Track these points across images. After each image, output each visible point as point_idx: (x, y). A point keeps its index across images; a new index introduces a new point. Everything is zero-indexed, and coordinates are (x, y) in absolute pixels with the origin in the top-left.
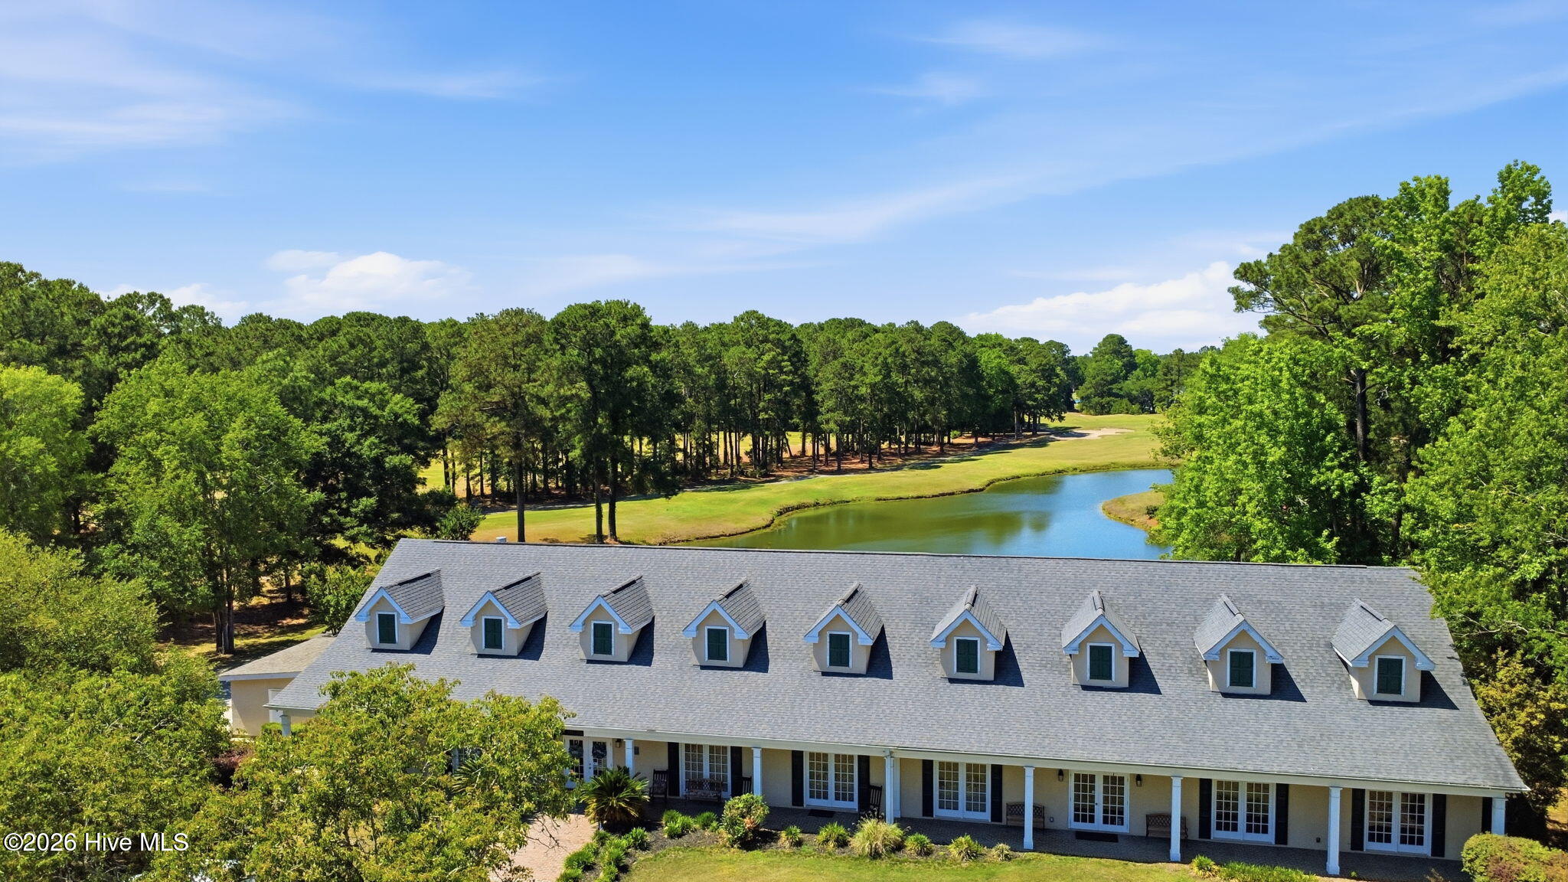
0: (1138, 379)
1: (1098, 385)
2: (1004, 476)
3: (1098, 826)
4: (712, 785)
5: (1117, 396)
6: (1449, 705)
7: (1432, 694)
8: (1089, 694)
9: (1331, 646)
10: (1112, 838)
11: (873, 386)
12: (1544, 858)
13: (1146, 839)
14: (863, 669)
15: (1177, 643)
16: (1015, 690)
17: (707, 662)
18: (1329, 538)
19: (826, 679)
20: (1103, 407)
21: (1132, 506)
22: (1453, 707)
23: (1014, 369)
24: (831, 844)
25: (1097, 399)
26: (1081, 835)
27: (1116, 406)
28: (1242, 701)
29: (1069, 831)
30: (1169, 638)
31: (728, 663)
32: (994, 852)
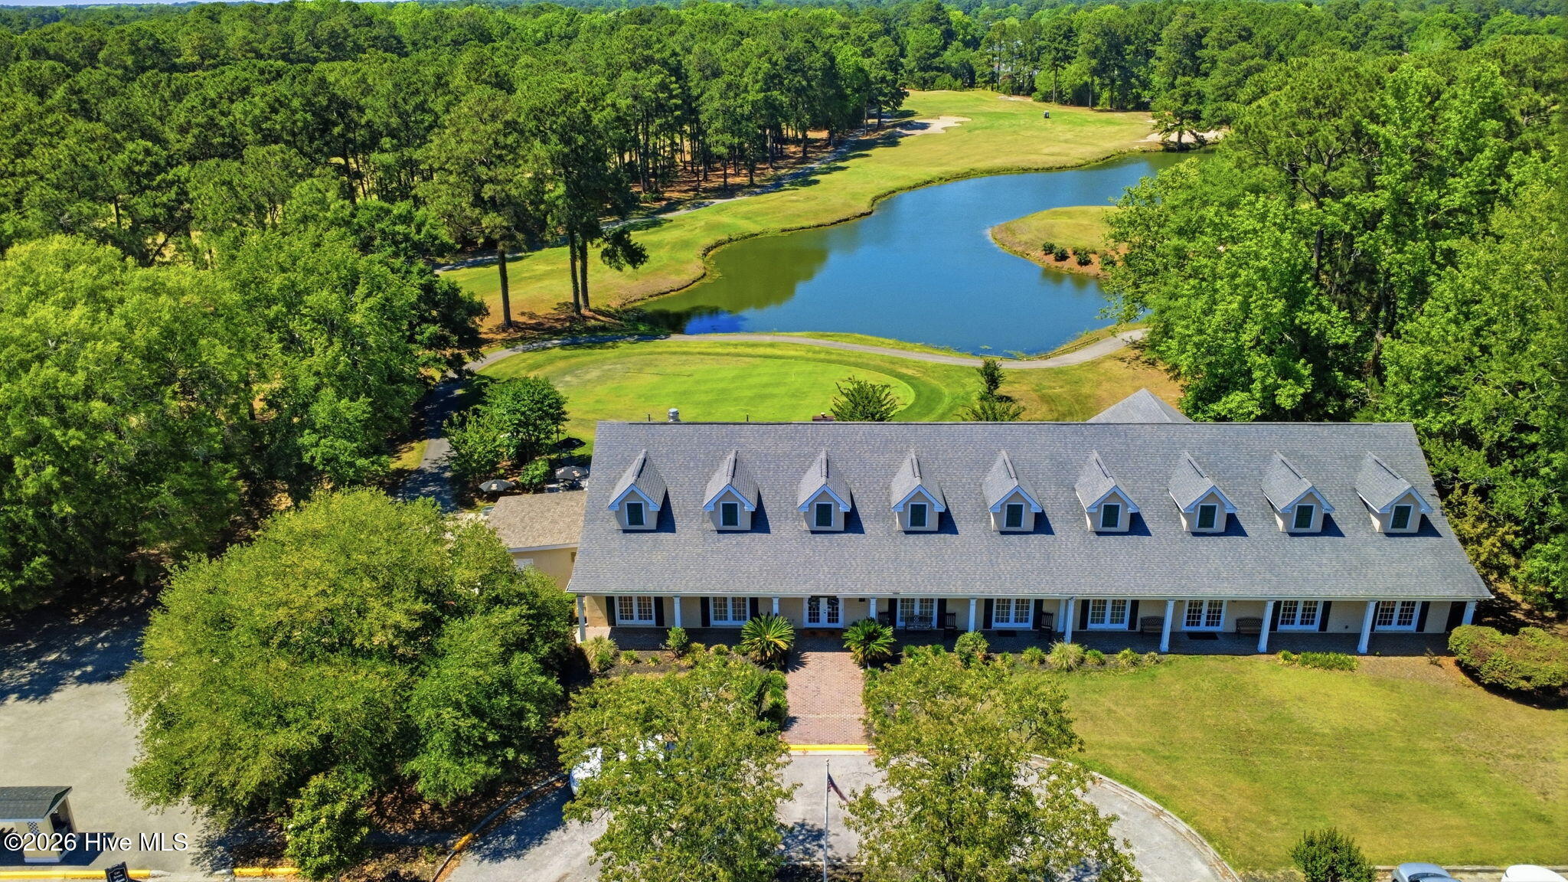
0: (958, 50)
1: (918, 59)
2: (882, 192)
3: (1203, 628)
4: (921, 619)
5: (938, 69)
6: (1436, 534)
7: (1426, 529)
8: (1199, 539)
9: (1355, 490)
10: (1211, 636)
11: (754, 103)
12: (1503, 642)
13: (1238, 634)
14: (1031, 528)
15: (1250, 493)
16: (1148, 538)
17: (909, 528)
18: (1305, 365)
19: (1006, 537)
20: (925, 82)
21: (1024, 238)
22: (1439, 535)
23: (866, 63)
24: (1036, 663)
25: (919, 74)
26: (1193, 636)
27: (938, 81)
28: (1303, 539)
29: (1183, 633)
30: (1244, 488)
31: (926, 528)
32: (1146, 657)
